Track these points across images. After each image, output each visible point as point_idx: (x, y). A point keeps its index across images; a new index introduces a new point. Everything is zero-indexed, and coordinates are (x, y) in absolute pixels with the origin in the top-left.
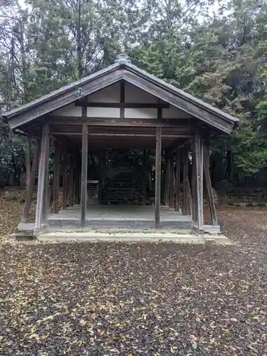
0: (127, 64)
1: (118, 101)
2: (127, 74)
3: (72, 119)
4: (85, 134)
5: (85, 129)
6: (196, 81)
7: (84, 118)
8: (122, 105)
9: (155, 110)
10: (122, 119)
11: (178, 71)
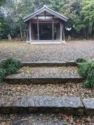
0: (46, 7)
1: (44, 15)
2: (46, 9)
3: (35, 19)
4: (38, 22)
5: (38, 21)
6: (64, 6)
7: (37, 19)
8: (45, 16)
9: (52, 17)
10: (45, 19)
11: (59, 3)
